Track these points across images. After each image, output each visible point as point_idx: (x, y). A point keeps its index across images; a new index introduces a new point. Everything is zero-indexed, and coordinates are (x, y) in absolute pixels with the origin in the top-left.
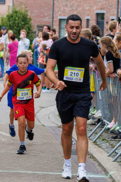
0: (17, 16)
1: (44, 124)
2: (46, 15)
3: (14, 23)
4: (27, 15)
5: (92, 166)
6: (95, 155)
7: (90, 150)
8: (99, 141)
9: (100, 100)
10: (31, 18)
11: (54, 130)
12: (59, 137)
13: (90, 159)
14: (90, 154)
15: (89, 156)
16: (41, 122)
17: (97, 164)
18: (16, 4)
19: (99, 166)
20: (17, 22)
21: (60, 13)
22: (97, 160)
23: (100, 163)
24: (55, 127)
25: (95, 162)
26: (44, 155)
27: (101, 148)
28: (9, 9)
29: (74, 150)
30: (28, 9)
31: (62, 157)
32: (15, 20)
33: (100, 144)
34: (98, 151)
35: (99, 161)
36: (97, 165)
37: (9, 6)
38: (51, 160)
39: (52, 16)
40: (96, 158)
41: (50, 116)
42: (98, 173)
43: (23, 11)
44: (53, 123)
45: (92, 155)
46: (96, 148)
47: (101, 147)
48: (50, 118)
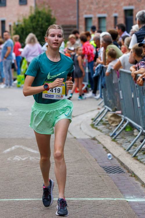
0: (40, 17)
1: (75, 136)
2: (71, 14)
3: (37, 25)
4: (51, 15)
5: (135, 187)
6: (137, 173)
7: (130, 167)
8: (140, 155)
9: (139, 107)
10: (56, 18)
11: (87, 143)
12: (93, 152)
13: (131, 177)
14: (131, 171)
15: (130, 174)
16: (72, 133)
17: (140, 184)
18: (38, 4)
19: (143, 186)
20: (40, 23)
21: (85, 11)
22: (140, 179)
23: (143, 183)
24: (88, 139)
25: (137, 182)
26: (78, 176)
27: (143, 164)
28: (31, 10)
29: (112, 167)
30: (51, 9)
31: (99, 177)
32: (38, 21)
33: (141, 159)
34: (140, 167)
35: (143, 180)
36: (140, 186)
37: (31, 7)
38: (87, 182)
39: (76, 15)
40: (138, 176)
41: (82, 126)
42: (143, 196)
43: (46, 11)
44: (86, 134)
45: (133, 172)
46: (137, 163)
47: (143, 162)
48: (82, 128)
